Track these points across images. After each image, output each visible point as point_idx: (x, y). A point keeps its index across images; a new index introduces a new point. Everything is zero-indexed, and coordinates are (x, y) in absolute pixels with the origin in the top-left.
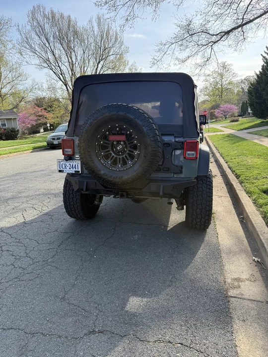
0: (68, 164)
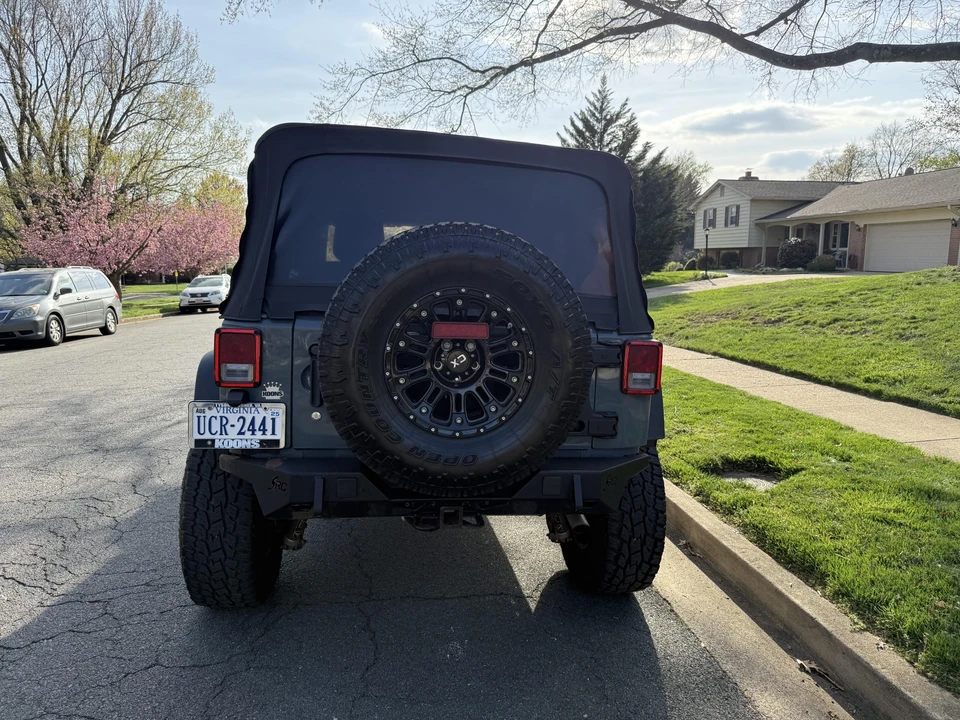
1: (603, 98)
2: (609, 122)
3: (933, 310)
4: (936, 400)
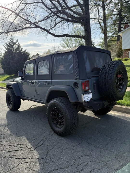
1: (12, 39)
2: (14, 44)
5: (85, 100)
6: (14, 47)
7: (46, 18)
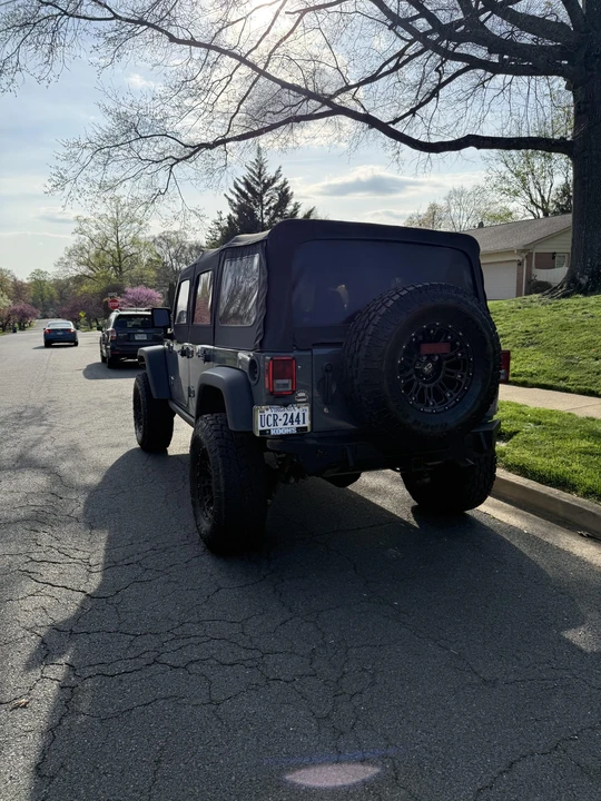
0: (280, 415)
1: (260, 165)
2: (267, 186)
3: (537, 325)
4: (563, 384)
5: (266, 427)
6: (266, 199)
7: (392, 64)
